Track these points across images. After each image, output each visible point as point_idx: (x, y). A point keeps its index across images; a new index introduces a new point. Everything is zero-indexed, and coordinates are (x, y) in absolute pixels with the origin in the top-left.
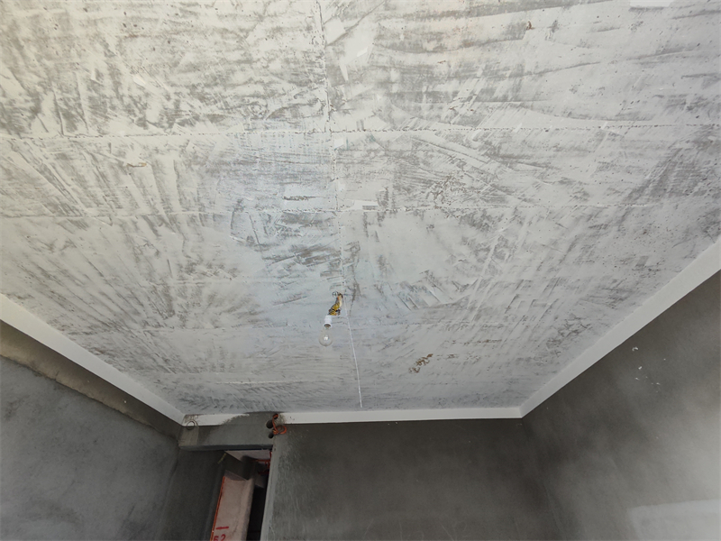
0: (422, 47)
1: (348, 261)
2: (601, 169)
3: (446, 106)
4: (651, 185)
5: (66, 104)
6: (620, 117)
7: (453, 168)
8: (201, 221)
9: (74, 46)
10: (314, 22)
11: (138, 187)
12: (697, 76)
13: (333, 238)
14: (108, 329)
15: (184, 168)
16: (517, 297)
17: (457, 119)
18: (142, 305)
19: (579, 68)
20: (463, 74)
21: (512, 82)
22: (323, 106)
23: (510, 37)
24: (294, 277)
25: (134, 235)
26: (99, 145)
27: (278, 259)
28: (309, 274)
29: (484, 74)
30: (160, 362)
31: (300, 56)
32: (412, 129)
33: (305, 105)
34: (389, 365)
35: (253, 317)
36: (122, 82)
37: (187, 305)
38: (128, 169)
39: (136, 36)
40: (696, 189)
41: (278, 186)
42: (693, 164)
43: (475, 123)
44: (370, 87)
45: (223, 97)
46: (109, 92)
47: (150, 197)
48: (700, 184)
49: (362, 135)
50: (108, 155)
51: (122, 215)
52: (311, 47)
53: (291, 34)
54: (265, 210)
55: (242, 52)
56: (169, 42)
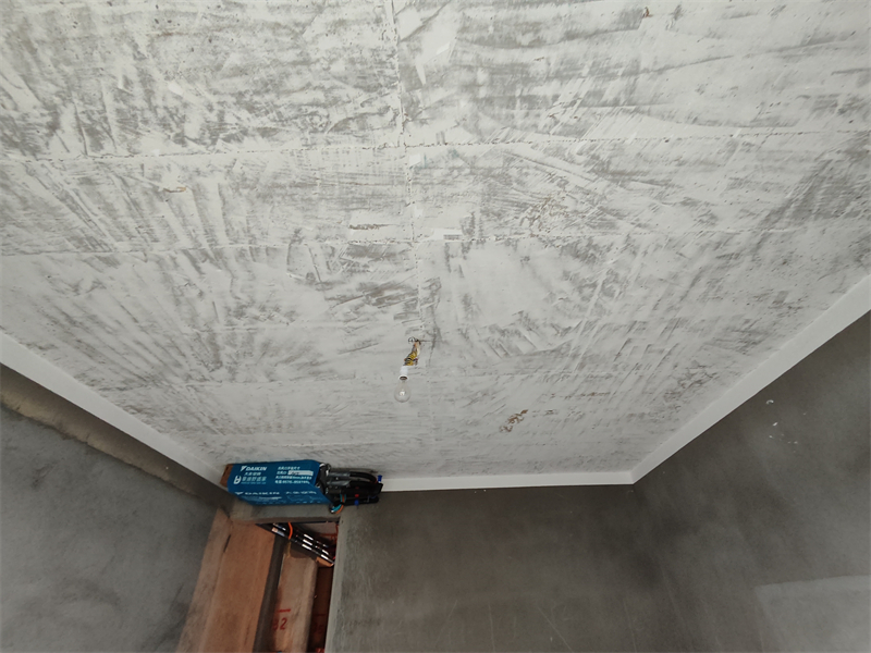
0: (515, 41)
1: (426, 301)
2: (732, 187)
3: (544, 113)
4: (793, 206)
5: (90, 118)
6: (756, 122)
7: (552, 188)
8: (252, 255)
9: (97, 47)
10: (384, 12)
11: (176, 216)
12: (851, 72)
13: (409, 274)
14: (144, 383)
15: (230, 192)
16: (629, 341)
17: (557, 128)
18: (184, 355)
19: (706, 63)
20: (566, 72)
21: (625, 82)
22: (396, 115)
23: (622, 26)
24: (364, 321)
25: (173, 273)
26: (129, 167)
27: (343, 299)
28: (381, 316)
29: (591, 73)
30: (206, 421)
31: (367, 55)
32: (503, 141)
33: (374, 114)
34: (476, 423)
35: (315, 369)
36: (155, 90)
37: (237, 355)
38: (164, 195)
39: (170, 34)
40: (848, 209)
41: (343, 213)
42: (844, 179)
43: (580, 133)
44: (453, 91)
45: (276, 106)
46: (139, 102)
47: (190, 228)
48: (853, 204)
49: (443, 149)
50: (140, 177)
51: (158, 249)
52: (381, 43)
53: (356, 27)
54: (327, 242)
55: (298, 51)
56: (210, 41)
